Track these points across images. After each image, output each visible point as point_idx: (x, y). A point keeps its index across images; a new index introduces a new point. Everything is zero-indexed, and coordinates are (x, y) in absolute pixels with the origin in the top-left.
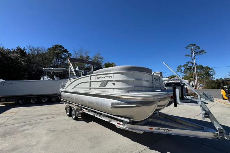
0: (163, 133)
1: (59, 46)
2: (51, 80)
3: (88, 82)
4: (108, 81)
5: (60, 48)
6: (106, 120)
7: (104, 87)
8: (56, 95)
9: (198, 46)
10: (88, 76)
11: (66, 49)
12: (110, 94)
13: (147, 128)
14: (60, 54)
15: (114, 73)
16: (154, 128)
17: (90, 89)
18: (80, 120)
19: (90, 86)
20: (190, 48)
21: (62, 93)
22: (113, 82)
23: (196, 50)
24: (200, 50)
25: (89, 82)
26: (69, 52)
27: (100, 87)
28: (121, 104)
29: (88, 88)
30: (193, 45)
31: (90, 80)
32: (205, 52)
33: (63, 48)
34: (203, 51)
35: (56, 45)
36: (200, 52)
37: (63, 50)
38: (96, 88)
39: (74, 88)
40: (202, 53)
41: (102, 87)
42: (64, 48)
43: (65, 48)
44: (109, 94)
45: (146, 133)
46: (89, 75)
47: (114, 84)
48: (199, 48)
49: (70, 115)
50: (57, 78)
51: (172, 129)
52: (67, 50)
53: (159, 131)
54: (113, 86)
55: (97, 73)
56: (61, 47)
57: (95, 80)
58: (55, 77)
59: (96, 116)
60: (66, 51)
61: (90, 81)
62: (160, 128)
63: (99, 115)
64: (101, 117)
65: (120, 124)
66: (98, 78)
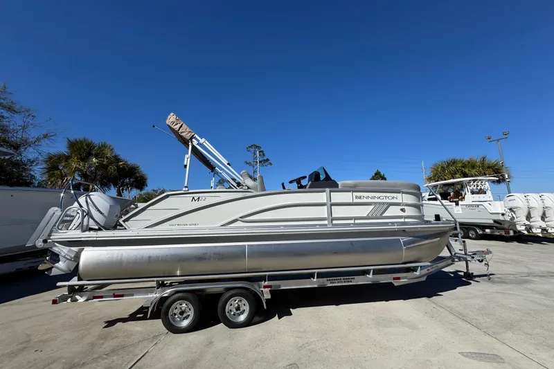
9: (263, 151)
17: (331, 222)
24: (265, 158)
30: (257, 147)
36: (265, 161)
38: (355, 219)
47: (403, 210)
54: (402, 214)
59: (329, 285)
63: (342, 278)
64: (351, 282)
65: (399, 278)
66: (360, 197)
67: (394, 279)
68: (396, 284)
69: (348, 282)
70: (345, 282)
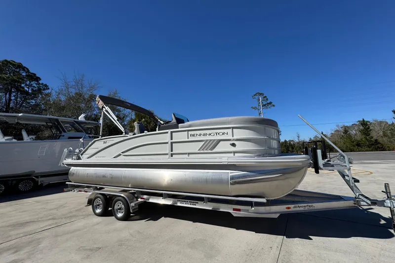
0: (303, 210)
1: (14, 65)
2: (14, 140)
3: (167, 143)
4: (220, 140)
5: (18, 70)
6: (208, 207)
7: (210, 151)
8: (29, 175)
9: (266, 97)
10: (167, 133)
11: (33, 74)
12: (229, 161)
13: (282, 208)
14: (18, 82)
15: (233, 128)
16: (292, 206)
17: (172, 156)
18: (132, 218)
19: (172, 151)
20: (256, 97)
21: (72, 168)
22: (232, 142)
23: (264, 102)
24: (268, 102)
25: (170, 143)
26: (40, 82)
27: (199, 151)
28: (249, 176)
29: (167, 154)
30: (261, 94)
31: (172, 139)
32: (274, 106)
33: (24, 70)
34: (270, 103)
35: (6, 61)
36: (268, 104)
37: (24, 74)
38: (189, 154)
39: (120, 155)
40: (270, 106)
41: (206, 151)
42: (28, 71)
43: (31, 71)
44: (227, 161)
45: (283, 216)
46: (169, 131)
47: (234, 145)
48: (267, 99)
49: (106, 213)
50: (31, 137)
51: (313, 204)
52: (37, 75)
53: (298, 209)
54: (233, 149)
55: (190, 126)
56: (20, 66)
57: (187, 140)
58: (24, 134)
59: (179, 204)
60: (34, 78)
61: (172, 141)
62: (300, 205)
63: (189, 201)
64: (195, 205)
65: (239, 210)
66: (194, 135)
67: (234, 210)
68: (235, 215)
69: (193, 205)
70: (190, 204)
